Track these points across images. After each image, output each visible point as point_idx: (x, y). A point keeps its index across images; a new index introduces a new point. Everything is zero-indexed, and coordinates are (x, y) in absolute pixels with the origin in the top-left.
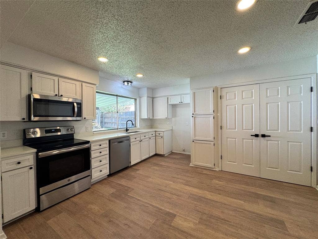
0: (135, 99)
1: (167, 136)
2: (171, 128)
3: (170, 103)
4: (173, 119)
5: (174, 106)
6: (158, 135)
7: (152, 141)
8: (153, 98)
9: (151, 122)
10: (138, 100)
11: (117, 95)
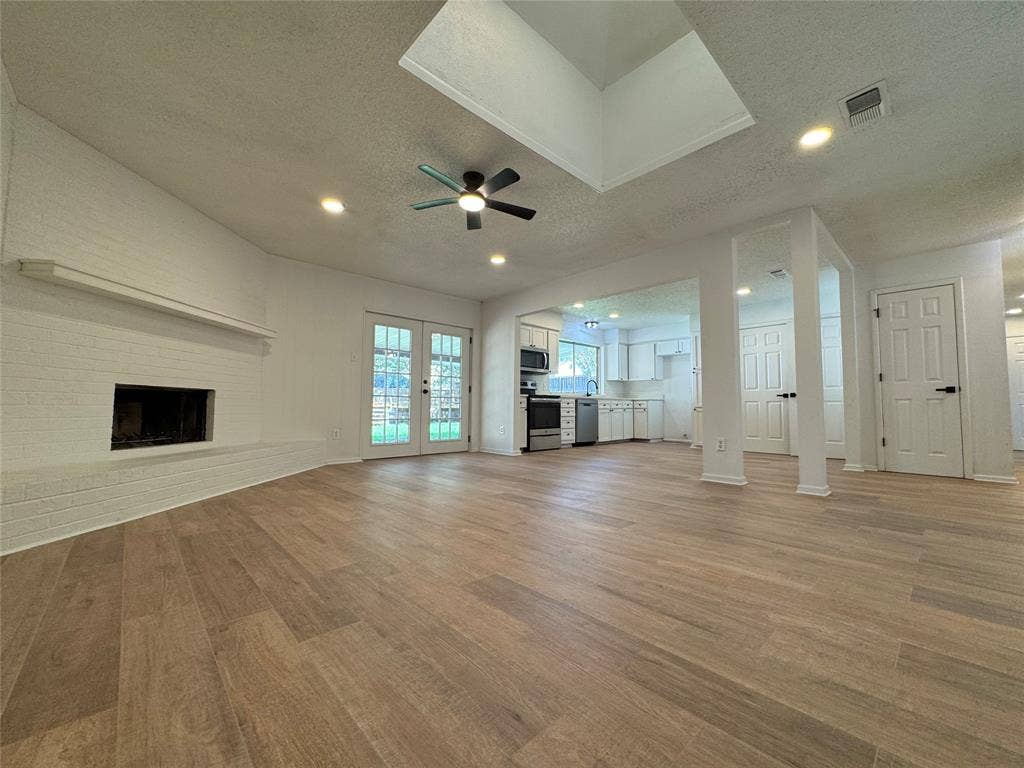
0: (598, 348)
1: (654, 409)
2: (662, 398)
3: (658, 353)
4: (666, 381)
5: (667, 358)
6: (637, 406)
7: (628, 416)
8: (628, 346)
9: (624, 387)
10: (602, 348)
11: (573, 343)
